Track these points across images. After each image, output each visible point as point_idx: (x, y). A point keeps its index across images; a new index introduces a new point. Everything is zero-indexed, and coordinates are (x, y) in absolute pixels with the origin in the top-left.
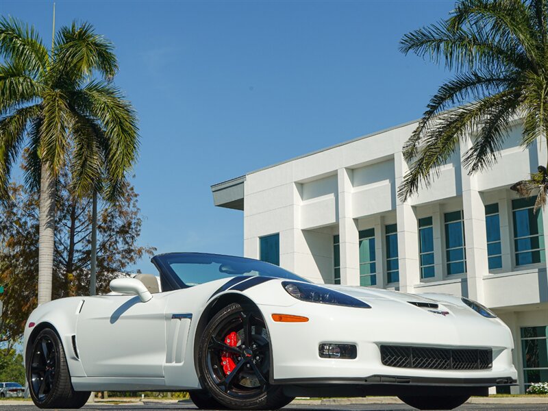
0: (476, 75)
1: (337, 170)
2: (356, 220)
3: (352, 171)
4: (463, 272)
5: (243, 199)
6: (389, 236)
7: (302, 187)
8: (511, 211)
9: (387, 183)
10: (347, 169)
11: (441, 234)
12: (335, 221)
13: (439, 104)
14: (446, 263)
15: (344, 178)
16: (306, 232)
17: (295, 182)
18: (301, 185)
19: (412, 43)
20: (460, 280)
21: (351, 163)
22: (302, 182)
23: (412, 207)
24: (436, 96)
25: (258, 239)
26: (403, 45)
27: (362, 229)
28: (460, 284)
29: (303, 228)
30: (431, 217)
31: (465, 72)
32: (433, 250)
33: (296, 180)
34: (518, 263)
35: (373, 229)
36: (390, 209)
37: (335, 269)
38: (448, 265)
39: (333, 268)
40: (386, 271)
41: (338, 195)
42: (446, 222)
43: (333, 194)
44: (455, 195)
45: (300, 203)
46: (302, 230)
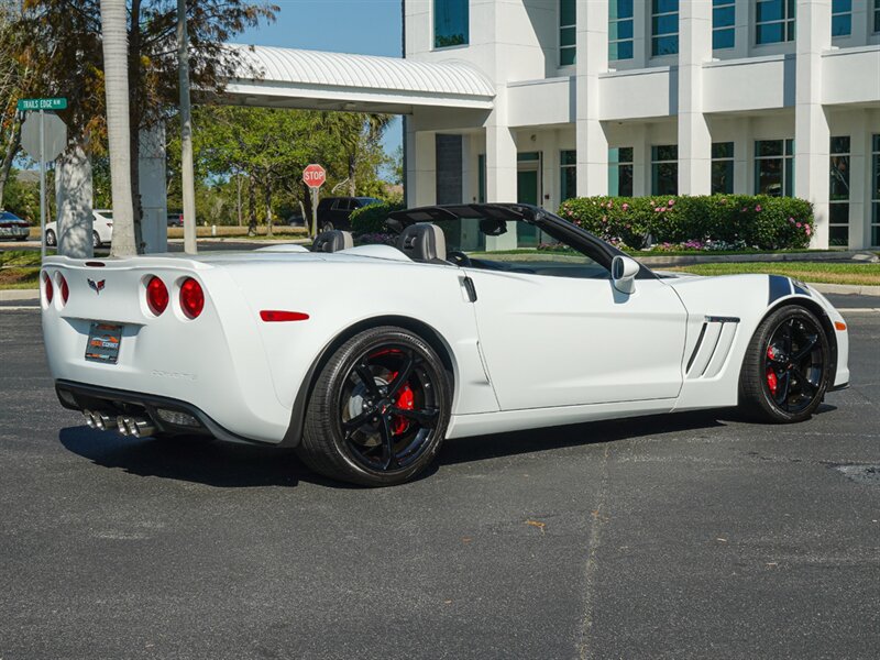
4: (784, 40)
14: (754, 23)
20: (782, 57)
28: (782, 62)
37: (561, 30)
38: (757, 27)
39: (558, 28)
40: (650, 37)
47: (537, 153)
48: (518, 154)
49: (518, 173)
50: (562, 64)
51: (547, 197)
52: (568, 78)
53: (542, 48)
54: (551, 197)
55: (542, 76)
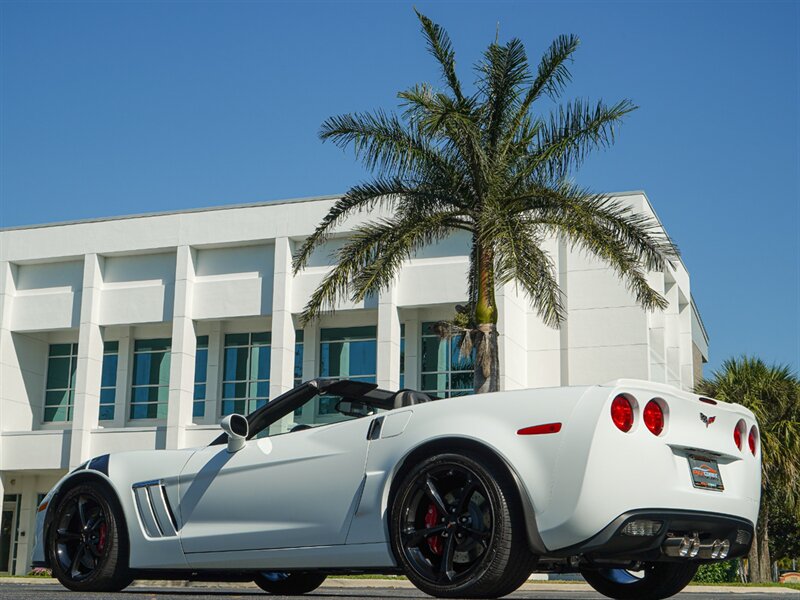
0: (399, 183)
1: (84, 255)
2: (102, 328)
3: (105, 259)
6: (137, 354)
7: (18, 271)
8: (319, 342)
9: (158, 285)
10: (99, 255)
11: (219, 362)
12: (70, 326)
13: (345, 209)
14: (221, 399)
15: (94, 265)
16: (16, 335)
17: (10, 262)
18: (17, 267)
19: (335, 128)
21: (108, 249)
22: (20, 263)
23: (193, 321)
24: (343, 199)
26: (324, 129)
27: (108, 340)
29: (14, 330)
30: (208, 336)
31: (389, 176)
32: (205, 381)
33: (13, 259)
34: (321, 412)
35: (117, 342)
36: (161, 320)
37: (47, 393)
38: (223, 402)
39: (44, 390)
40: (129, 403)
41: (81, 290)
42: (226, 345)
43: (70, 287)
44: (259, 314)
45: (13, 293)
46: (12, 332)
47: (15, 495)
48: (5, 496)
49: (3, 512)
50: (45, 420)
51: (23, 534)
52: (62, 431)
53: (31, 405)
54: (27, 534)
55: (30, 429)
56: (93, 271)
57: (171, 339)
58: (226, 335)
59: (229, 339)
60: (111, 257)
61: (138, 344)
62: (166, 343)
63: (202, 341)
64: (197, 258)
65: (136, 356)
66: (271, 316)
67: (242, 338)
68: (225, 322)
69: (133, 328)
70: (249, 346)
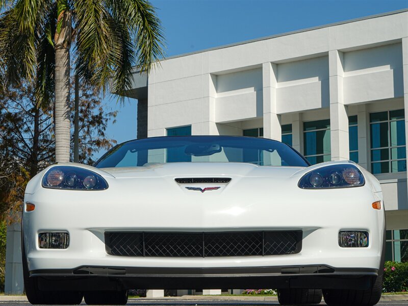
1: (262, 64)
2: (279, 116)
3: (277, 66)
4: (388, 172)
5: (147, 88)
6: (306, 133)
7: (217, 79)
9: (315, 81)
10: (272, 63)
11: (367, 134)
12: (256, 116)
14: (370, 162)
15: (269, 70)
17: (211, 74)
18: (216, 77)
20: (396, 180)
22: (217, 74)
23: (345, 105)
25: (165, 130)
27: (285, 123)
28: (396, 184)
29: (217, 122)
30: (357, 116)
32: (357, 149)
33: (212, 71)
35: (291, 125)
38: (372, 164)
41: (262, 90)
42: (371, 121)
43: (253, 88)
44: (393, 97)
45: (215, 96)
46: (217, 123)
56: (269, 74)
57: (329, 120)
58: (370, 114)
59: (373, 117)
60: (281, 64)
61: (306, 125)
62: (327, 123)
63: (353, 120)
64: (344, 59)
65: (305, 134)
66: (403, 97)
67: (382, 116)
68: (368, 105)
69: (301, 114)
70: (389, 121)
